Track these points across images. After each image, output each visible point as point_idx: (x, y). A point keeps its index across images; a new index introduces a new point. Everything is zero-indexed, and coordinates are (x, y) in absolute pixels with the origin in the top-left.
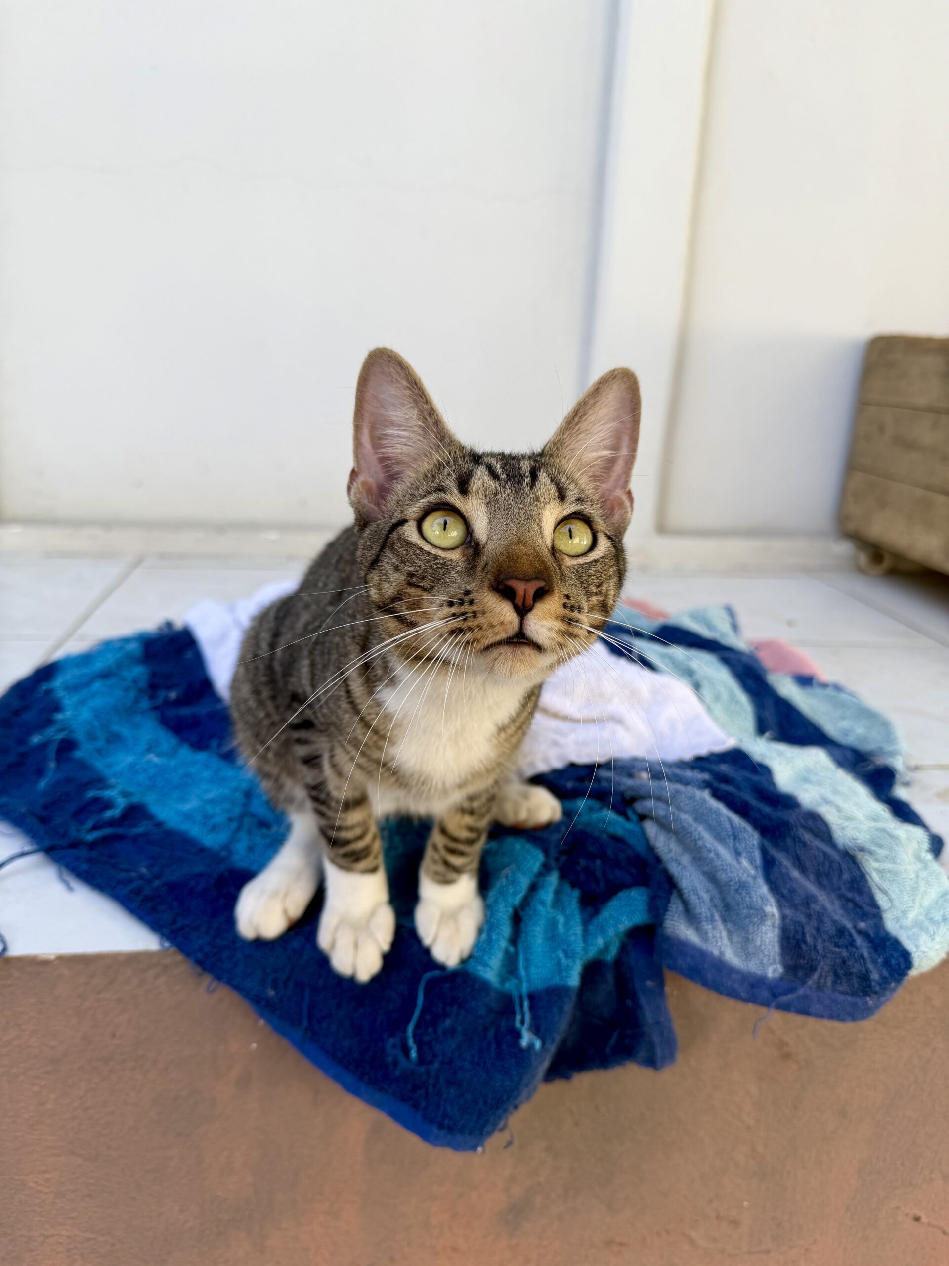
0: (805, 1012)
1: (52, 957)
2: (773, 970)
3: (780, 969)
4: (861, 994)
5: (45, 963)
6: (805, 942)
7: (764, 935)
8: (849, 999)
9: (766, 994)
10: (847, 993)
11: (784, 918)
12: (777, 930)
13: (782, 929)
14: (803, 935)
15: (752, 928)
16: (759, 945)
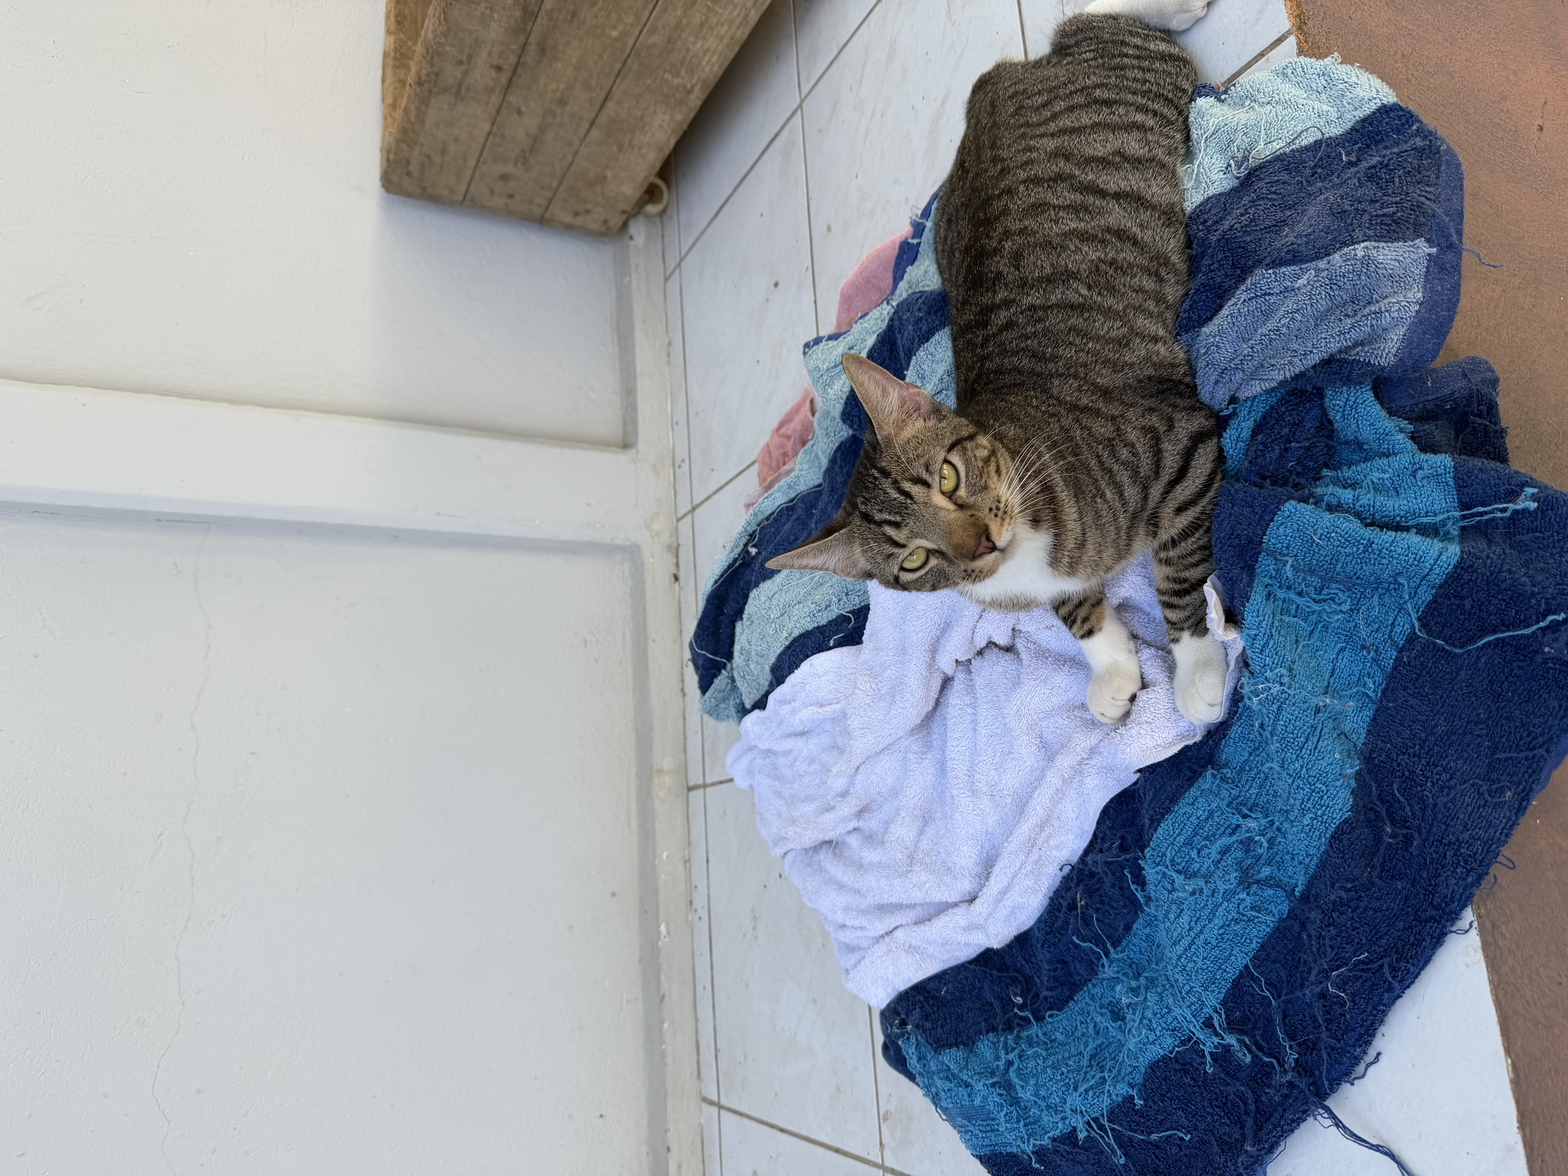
0: (1461, 215)
1: (1509, 1061)
2: (1423, 248)
3: (1420, 242)
4: (1437, 156)
5: (1515, 1068)
6: (1394, 213)
7: (1389, 257)
8: (1443, 168)
9: (1450, 255)
10: (1438, 170)
11: (1368, 238)
12: (1382, 244)
13: (1379, 238)
14: (1384, 215)
15: (1380, 271)
16: (1397, 264)
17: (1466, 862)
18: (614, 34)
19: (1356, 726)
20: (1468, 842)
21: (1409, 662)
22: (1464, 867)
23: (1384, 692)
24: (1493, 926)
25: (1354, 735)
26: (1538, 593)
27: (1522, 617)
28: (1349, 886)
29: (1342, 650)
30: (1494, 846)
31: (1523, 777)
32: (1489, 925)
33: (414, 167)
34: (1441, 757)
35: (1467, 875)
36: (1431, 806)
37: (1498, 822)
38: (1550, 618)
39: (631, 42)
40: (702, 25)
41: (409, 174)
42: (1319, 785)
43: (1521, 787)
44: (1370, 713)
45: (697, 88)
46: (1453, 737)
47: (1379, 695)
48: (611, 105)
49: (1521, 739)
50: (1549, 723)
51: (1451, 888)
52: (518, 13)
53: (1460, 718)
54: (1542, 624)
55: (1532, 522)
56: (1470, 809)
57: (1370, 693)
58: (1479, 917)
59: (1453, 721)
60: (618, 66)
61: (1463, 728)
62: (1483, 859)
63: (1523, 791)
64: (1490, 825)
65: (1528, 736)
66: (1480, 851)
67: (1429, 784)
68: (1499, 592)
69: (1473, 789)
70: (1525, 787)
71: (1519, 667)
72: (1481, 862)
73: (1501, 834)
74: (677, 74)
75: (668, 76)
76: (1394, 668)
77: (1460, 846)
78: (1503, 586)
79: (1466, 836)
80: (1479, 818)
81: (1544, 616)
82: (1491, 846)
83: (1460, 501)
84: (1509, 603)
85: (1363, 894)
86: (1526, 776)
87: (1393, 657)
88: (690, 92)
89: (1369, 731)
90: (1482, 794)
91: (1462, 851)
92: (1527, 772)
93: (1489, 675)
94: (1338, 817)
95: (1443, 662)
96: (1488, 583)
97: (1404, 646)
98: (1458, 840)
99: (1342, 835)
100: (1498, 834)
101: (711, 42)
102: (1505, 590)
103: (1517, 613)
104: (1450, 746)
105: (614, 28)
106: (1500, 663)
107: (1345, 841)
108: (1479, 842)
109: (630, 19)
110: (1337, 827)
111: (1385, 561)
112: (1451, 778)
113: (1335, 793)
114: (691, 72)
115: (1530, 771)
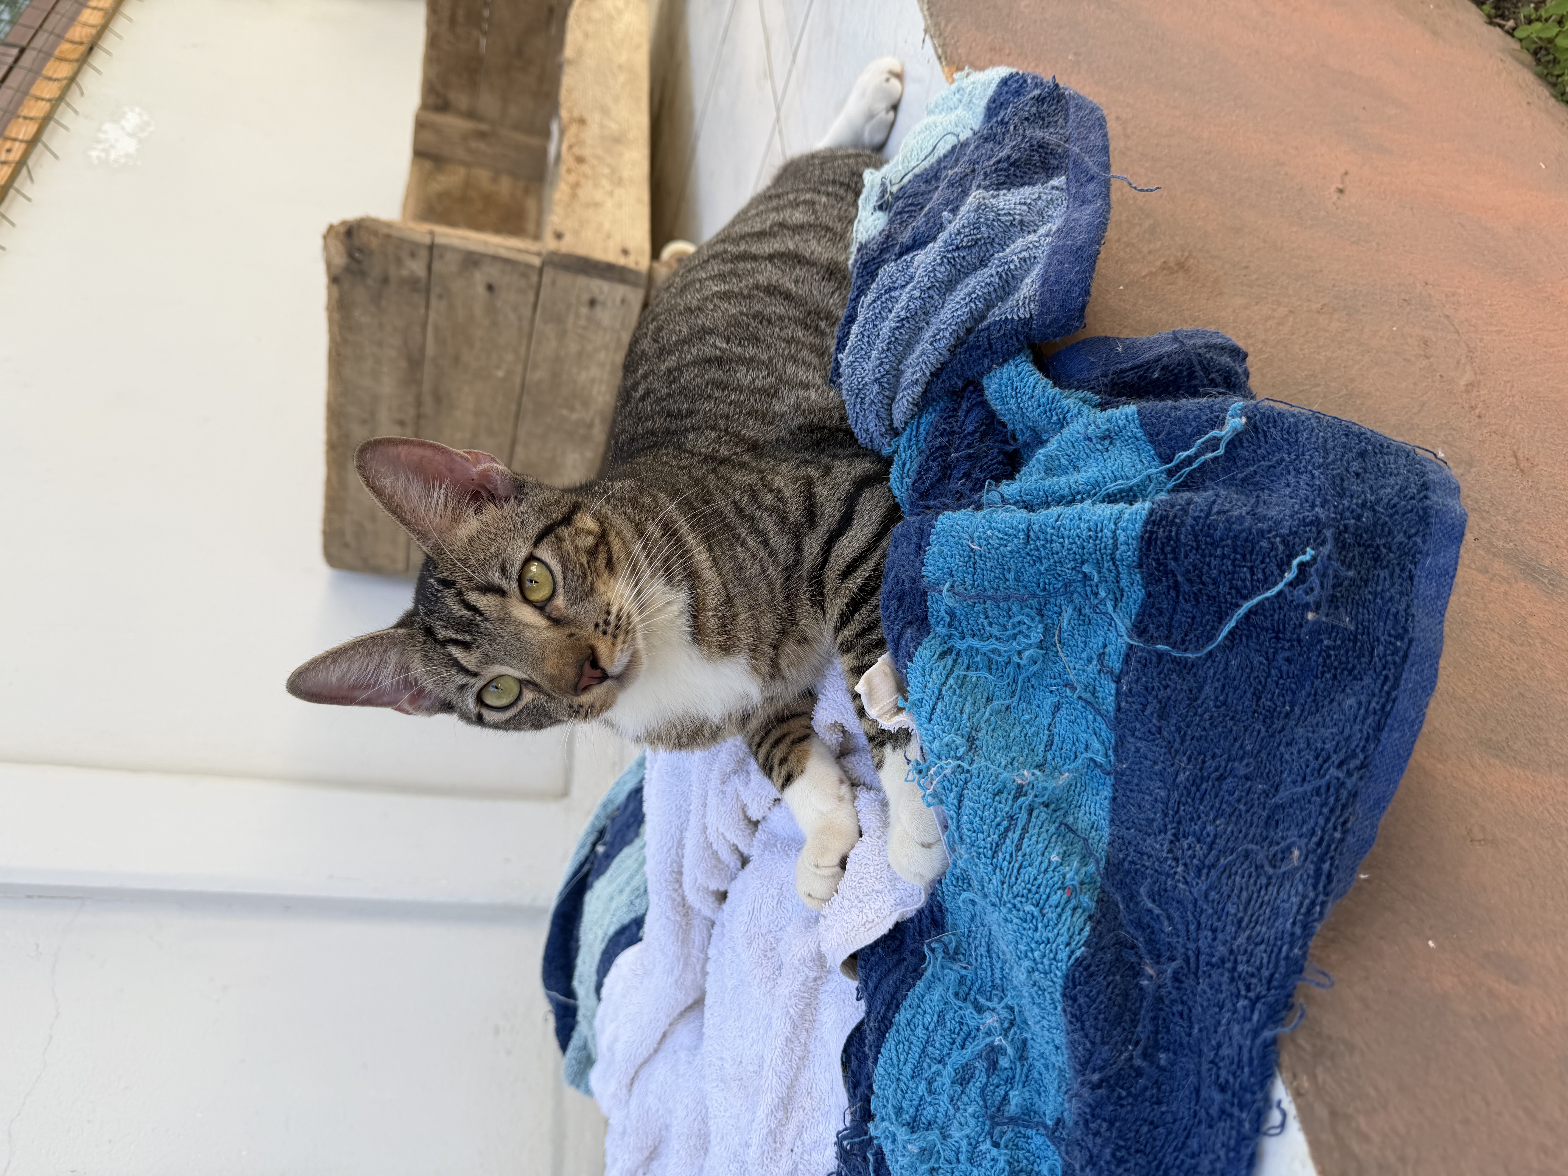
0: (1105, 150)
7: (1014, 202)
8: (1072, 112)
9: (1094, 186)
10: (1066, 114)
11: (983, 188)
12: (1002, 192)
13: (999, 186)
14: (999, 162)
15: (1003, 218)
16: (1025, 208)
17: (1248, 988)
18: (500, 374)
19: (1094, 818)
20: (1246, 951)
21: (1130, 690)
22: (1246, 997)
23: (1116, 751)
24: (1333, 1113)
25: (1093, 833)
26: (1269, 532)
27: (1260, 576)
28: (1096, 1077)
29: (1057, 707)
30: (1285, 949)
31: (1316, 824)
32: (1322, 1112)
33: (349, 537)
34: (1191, 819)
35: (1252, 1011)
36: (1190, 906)
37: (1287, 905)
38: (1295, 563)
39: (518, 380)
40: (580, 354)
41: (346, 545)
42: (1029, 908)
43: (1315, 839)
44: (1107, 792)
45: (597, 421)
46: (1204, 786)
47: (1112, 758)
48: (519, 450)
49: (1307, 766)
50: (1347, 732)
51: (1235, 1044)
52: (403, 364)
53: (1214, 757)
54: (1289, 576)
55: (1255, 451)
56: (1244, 894)
57: (1099, 759)
58: (1297, 1094)
59: (1204, 762)
60: (513, 407)
61: (1221, 770)
62: (1272, 975)
63: (1319, 844)
64: (1276, 913)
65: (1317, 758)
66: (1265, 961)
67: (1180, 869)
68: (1215, 544)
69: (1247, 863)
70: (1322, 839)
71: (1288, 660)
72: (1269, 981)
73: (1294, 923)
74: (572, 409)
75: (565, 412)
76: (1119, 709)
77: (1236, 961)
78: (1218, 534)
79: (1241, 940)
80: (1261, 906)
81: (1289, 564)
82: (1280, 949)
83: (1160, 456)
84: (1236, 559)
85: (1124, 1093)
86: (1321, 821)
87: (1113, 692)
88: (590, 426)
89: (1112, 821)
90: (1262, 867)
91: (1240, 968)
92: (1321, 813)
93: (1250, 686)
94: (1065, 959)
95: (1174, 676)
96: (1196, 536)
97: (1121, 671)
98: (1231, 952)
99: (1075, 988)
100: (1288, 925)
101: (594, 372)
102: (1222, 539)
103: (1252, 574)
104: (1202, 800)
105: (498, 367)
106: (1261, 663)
107: (1081, 1000)
108: (1263, 947)
109: (510, 357)
110: (1066, 977)
111: (1056, 546)
112: (1211, 849)
113: (1054, 916)
114: (586, 404)
115: (1325, 810)
